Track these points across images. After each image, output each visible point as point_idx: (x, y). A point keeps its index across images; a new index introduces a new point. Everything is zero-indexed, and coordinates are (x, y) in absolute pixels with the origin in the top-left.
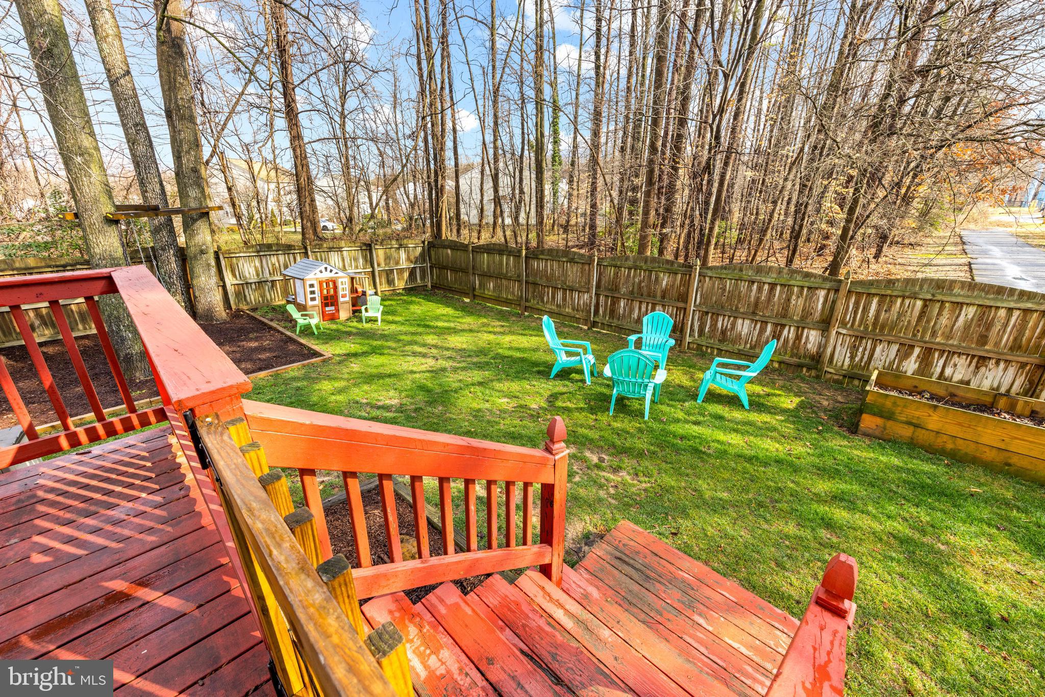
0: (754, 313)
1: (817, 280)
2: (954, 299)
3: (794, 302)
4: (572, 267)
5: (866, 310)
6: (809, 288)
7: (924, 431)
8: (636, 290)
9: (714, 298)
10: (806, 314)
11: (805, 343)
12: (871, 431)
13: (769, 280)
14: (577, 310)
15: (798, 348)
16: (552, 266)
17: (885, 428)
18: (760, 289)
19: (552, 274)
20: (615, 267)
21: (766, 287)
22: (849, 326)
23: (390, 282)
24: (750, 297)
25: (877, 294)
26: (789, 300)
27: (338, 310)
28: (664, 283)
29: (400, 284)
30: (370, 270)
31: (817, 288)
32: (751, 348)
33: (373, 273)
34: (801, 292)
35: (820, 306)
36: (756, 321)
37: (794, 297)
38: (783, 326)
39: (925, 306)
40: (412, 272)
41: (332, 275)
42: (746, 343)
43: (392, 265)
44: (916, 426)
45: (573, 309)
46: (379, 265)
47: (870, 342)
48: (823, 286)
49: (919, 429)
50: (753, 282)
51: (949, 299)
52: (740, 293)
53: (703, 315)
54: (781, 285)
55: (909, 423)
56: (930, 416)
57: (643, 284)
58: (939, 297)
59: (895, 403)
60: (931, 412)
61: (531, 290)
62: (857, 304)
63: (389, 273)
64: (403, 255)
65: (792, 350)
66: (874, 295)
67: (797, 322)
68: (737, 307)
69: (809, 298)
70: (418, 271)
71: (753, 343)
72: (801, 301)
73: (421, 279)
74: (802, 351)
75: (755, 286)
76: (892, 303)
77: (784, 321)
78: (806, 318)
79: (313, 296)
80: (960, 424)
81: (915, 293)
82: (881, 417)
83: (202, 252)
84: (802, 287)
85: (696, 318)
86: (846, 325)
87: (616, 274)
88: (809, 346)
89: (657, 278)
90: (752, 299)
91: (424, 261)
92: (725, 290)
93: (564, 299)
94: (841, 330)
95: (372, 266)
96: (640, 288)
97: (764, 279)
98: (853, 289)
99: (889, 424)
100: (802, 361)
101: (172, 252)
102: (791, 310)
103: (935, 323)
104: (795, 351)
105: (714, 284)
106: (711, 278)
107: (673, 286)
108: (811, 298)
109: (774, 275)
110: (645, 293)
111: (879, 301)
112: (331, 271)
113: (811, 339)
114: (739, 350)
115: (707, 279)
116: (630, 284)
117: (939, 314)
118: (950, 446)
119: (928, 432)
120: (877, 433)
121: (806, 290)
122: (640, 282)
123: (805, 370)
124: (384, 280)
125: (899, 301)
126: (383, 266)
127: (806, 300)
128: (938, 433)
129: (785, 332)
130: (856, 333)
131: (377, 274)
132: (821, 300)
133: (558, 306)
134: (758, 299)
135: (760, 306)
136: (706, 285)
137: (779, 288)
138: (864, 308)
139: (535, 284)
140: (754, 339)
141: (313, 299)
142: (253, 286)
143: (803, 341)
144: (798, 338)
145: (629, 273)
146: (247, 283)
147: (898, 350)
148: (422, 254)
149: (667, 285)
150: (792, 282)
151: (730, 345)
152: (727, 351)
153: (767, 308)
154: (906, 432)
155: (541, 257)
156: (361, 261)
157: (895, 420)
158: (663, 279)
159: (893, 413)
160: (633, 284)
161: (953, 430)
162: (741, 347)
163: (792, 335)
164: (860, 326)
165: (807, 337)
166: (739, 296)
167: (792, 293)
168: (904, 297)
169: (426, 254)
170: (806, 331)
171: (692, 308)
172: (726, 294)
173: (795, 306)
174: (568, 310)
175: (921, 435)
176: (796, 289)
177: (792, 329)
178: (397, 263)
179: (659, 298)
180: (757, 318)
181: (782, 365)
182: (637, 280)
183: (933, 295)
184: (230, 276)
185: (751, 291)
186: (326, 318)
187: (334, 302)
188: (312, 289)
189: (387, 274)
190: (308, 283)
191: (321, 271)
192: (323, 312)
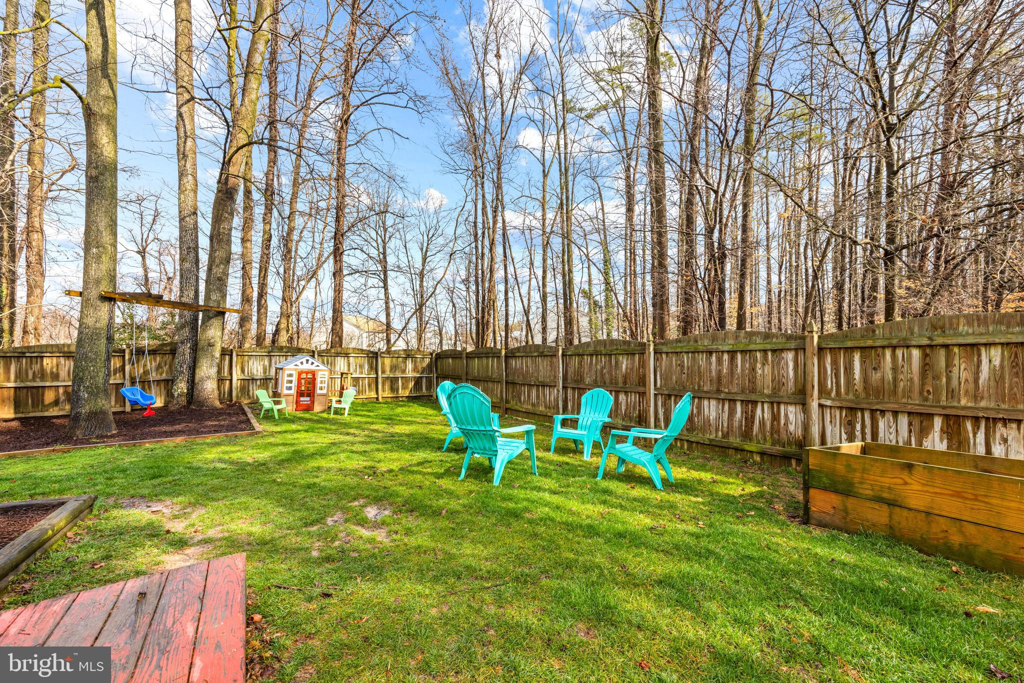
0: (719, 391)
1: (780, 340)
2: (961, 340)
3: (760, 372)
4: (543, 361)
5: (849, 369)
6: (774, 351)
7: (905, 513)
8: (598, 379)
9: (674, 377)
10: (778, 384)
11: (786, 424)
12: (828, 518)
13: (726, 348)
14: (549, 408)
15: (778, 432)
16: (527, 363)
17: (846, 510)
18: (719, 361)
19: (527, 371)
20: (579, 355)
21: (726, 357)
22: (833, 394)
23: (393, 389)
24: (710, 372)
25: (857, 348)
26: (754, 369)
27: (313, 402)
28: (624, 366)
29: (404, 393)
30: (375, 376)
31: (782, 350)
32: (724, 436)
33: (377, 378)
34: (765, 358)
35: (791, 373)
36: (723, 400)
37: (759, 365)
38: (755, 403)
39: (925, 356)
40: (418, 381)
41: (313, 368)
42: (717, 430)
43: (398, 374)
44: (892, 504)
45: (546, 407)
46: (383, 372)
47: (867, 415)
48: (788, 346)
49: (898, 510)
50: (711, 353)
51: (954, 341)
52: (699, 367)
53: (666, 400)
54: (742, 351)
55: (879, 500)
56: (906, 483)
57: (605, 371)
58: (940, 340)
59: (848, 466)
60: (905, 476)
61: (511, 390)
62: (835, 363)
63: (393, 381)
64: (410, 365)
65: (772, 434)
66: (853, 349)
67: (768, 396)
68: (699, 386)
69: (777, 364)
70: (424, 381)
71: (725, 429)
72: (768, 369)
73: (427, 389)
74: (784, 436)
75: (714, 358)
76: (880, 357)
77: (753, 397)
78: (779, 390)
79: (289, 385)
80: (958, 495)
81: (905, 339)
82: (836, 492)
83: (211, 345)
84: (765, 351)
85: (660, 403)
86: (829, 393)
87: (580, 363)
88: (792, 428)
89: (617, 362)
90: (714, 374)
91: (431, 371)
92: (683, 366)
93: (538, 397)
94: (823, 402)
95: (377, 373)
96: (602, 375)
97: (721, 348)
98: (824, 346)
99: (851, 502)
100: (788, 449)
101: (189, 345)
102: (759, 383)
103: (949, 379)
104: (776, 436)
105: (672, 360)
106: (667, 353)
107: (632, 369)
108: (779, 363)
109: (731, 342)
110: (608, 381)
111: (861, 357)
112: (313, 363)
113: (791, 417)
114: (710, 440)
115: (664, 356)
116: (593, 372)
117: (949, 365)
118: (956, 539)
119: (912, 514)
120: (837, 521)
121: (770, 354)
122: (602, 368)
123: (794, 462)
124: (387, 387)
125: (888, 353)
126: (388, 373)
127: (773, 367)
128: (928, 514)
129: (759, 411)
130: (845, 404)
131: (380, 380)
132: (791, 365)
133: (533, 405)
134: (719, 372)
135: (724, 381)
136: (664, 364)
137: (739, 356)
138: (846, 369)
139: (514, 383)
140: (725, 425)
141: (290, 388)
142: (258, 383)
143: (783, 422)
144: (775, 417)
145: (592, 360)
146: (253, 379)
147: (910, 424)
148: (430, 366)
149: (627, 368)
150: (752, 347)
151: (700, 435)
152: (697, 443)
153: (732, 382)
154: (879, 515)
155: (517, 354)
156: (366, 367)
157: (856, 496)
158: (622, 363)
159: (851, 484)
160: (596, 372)
161: (950, 507)
162: (713, 437)
163: (767, 415)
164: (847, 393)
165: (786, 416)
166: (700, 372)
167: (756, 361)
168: (894, 348)
169: (434, 365)
170: (782, 407)
171: (652, 392)
172: (685, 371)
173: (763, 375)
174: (542, 408)
175: (903, 519)
176: (758, 355)
177: (766, 406)
178: (404, 371)
179: (621, 385)
180: (722, 396)
181: (765, 458)
182: (599, 367)
183: (930, 339)
184: (239, 372)
185: (711, 363)
186: (299, 408)
187: (311, 393)
188: (290, 379)
189: (391, 382)
190: (287, 372)
191: (302, 363)
192: (297, 402)
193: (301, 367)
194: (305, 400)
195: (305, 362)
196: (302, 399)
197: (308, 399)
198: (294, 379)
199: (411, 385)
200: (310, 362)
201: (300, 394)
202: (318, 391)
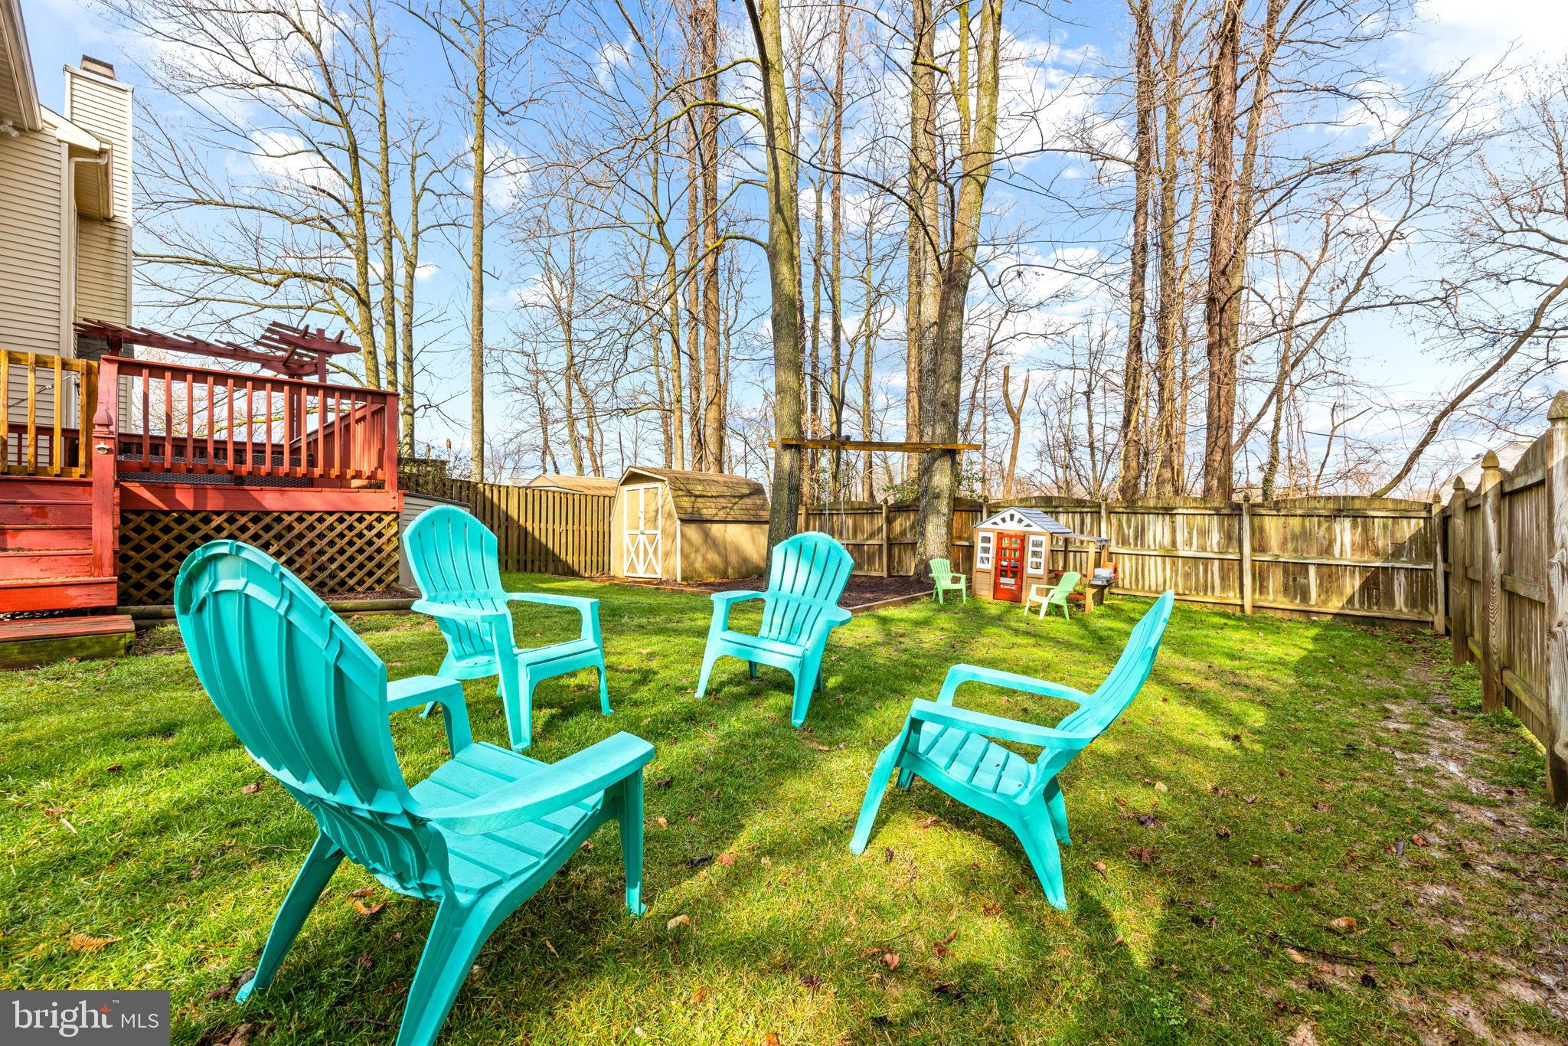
23: (1292, 591)
27: (1020, 587)
29: (1326, 603)
40: (1377, 579)
43: (1308, 556)
63: (1292, 572)
64: (1346, 536)
70: (1400, 579)
79: (985, 555)
83: (936, 496)
112: (1020, 521)
141: (985, 561)
148: (1419, 541)
169: (1435, 536)
178: (1328, 550)
186: (999, 595)
187: (1016, 571)
188: (986, 545)
189: (1286, 572)
190: (981, 534)
191: (1003, 520)
192: (996, 585)
193: (1002, 527)
194: (1008, 581)
195: (1008, 518)
196: (1003, 580)
197: (1012, 581)
198: (992, 545)
199: (1352, 584)
200: (1016, 519)
201: (1001, 572)
202: (1030, 571)
